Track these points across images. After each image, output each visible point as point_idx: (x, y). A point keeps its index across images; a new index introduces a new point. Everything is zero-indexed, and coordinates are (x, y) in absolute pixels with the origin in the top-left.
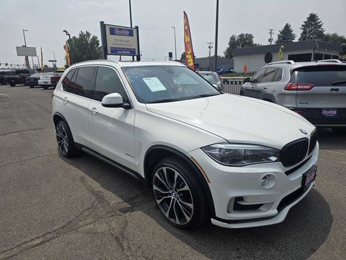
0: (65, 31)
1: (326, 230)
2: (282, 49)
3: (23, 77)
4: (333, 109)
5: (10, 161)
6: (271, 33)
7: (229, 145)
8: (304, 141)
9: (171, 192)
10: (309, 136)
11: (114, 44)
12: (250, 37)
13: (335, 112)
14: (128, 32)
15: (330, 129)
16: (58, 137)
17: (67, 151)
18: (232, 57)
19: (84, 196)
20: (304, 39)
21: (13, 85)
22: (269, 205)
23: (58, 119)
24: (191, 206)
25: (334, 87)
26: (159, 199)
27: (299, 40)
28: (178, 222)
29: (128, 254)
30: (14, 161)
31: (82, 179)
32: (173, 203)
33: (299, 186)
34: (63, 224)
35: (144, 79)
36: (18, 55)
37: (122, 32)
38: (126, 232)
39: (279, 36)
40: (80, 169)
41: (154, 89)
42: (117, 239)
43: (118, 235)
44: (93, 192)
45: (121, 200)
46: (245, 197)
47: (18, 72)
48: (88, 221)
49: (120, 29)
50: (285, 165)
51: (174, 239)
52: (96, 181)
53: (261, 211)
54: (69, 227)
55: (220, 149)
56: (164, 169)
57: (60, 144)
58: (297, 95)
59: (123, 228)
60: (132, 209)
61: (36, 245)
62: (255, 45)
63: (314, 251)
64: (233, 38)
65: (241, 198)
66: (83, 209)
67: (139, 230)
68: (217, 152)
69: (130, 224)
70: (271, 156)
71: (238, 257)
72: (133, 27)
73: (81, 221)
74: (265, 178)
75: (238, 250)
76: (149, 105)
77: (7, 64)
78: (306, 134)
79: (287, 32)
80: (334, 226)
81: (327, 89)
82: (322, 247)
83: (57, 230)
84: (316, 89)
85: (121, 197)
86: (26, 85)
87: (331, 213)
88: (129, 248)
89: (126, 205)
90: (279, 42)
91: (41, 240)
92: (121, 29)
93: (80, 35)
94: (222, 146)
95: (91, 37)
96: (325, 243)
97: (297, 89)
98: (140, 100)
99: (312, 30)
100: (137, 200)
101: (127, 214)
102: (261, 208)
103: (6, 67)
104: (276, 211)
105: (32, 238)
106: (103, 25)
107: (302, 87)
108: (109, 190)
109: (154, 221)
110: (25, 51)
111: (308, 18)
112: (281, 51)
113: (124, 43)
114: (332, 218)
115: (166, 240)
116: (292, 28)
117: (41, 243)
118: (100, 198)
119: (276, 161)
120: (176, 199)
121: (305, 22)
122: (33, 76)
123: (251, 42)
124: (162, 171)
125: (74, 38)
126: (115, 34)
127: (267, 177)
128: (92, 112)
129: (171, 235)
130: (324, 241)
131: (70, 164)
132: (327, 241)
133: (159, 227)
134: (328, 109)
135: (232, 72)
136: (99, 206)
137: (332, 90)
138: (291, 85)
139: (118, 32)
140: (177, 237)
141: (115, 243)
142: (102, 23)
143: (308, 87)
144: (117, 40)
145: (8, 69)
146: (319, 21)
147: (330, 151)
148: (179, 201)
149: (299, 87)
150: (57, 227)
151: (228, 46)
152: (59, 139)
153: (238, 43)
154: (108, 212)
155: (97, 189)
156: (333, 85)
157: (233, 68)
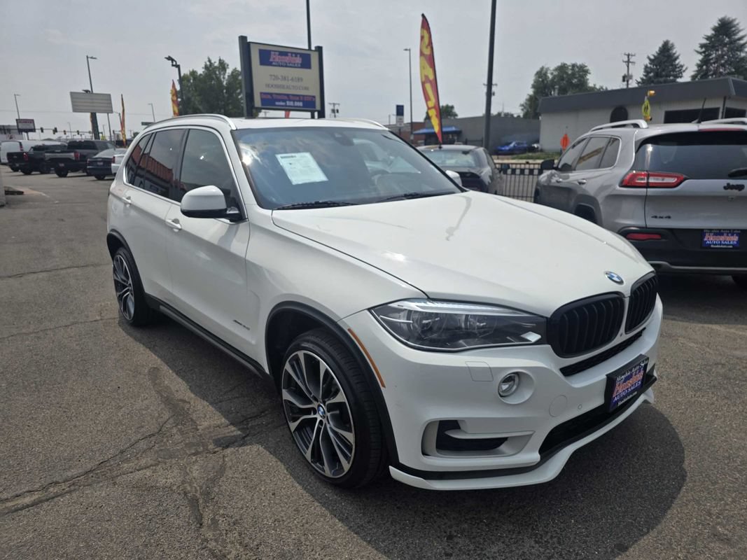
0: (169, 58)
1: (664, 503)
2: (652, 99)
3: (83, 157)
4: (731, 232)
5: (15, 331)
6: (628, 62)
7: (430, 304)
8: (612, 299)
9: (315, 405)
10: (626, 289)
11: (268, 86)
12: (582, 71)
13: (735, 238)
14: (299, 60)
15: (729, 278)
16: (116, 282)
17: (132, 311)
18: (536, 116)
19: (147, 408)
20: (705, 75)
21: (62, 174)
22: (520, 442)
23: (116, 244)
24: (350, 437)
25: (733, 182)
26: (294, 420)
27: (694, 77)
28: (328, 472)
29: (209, 535)
30: (24, 331)
31: (154, 373)
32: (319, 429)
33: (598, 401)
34: (89, 467)
35: (279, 156)
36: (75, 110)
37: (287, 59)
38: (216, 489)
39: (647, 70)
40: (155, 352)
41: (296, 179)
42: (194, 503)
43: (198, 495)
44: (169, 401)
45: (223, 420)
46: (463, 420)
47: (73, 145)
48: (143, 462)
49: (282, 54)
50: (561, 351)
51: (317, 508)
52: (183, 378)
53: (501, 454)
54: (101, 472)
55: (410, 312)
56: (301, 354)
57: (120, 298)
58: (646, 198)
59: (213, 481)
60: (241, 441)
61: (23, 508)
62: (593, 89)
63: (623, 548)
64: (541, 74)
65: (454, 424)
66: (139, 436)
67: (246, 487)
68: (402, 320)
69: (229, 473)
70: (527, 330)
71: (447, 555)
72: (313, 48)
73: (128, 460)
74: (509, 379)
75: (450, 537)
76: (279, 214)
77: (55, 131)
78: (621, 282)
79: (665, 60)
80: (685, 494)
81: (716, 185)
82: (645, 541)
83: (73, 478)
84: (690, 185)
85: (226, 414)
86: (88, 175)
87: (686, 465)
88: (214, 521)
89: (234, 431)
90: (646, 83)
91: (36, 497)
92: (284, 52)
93: (206, 67)
94: (413, 306)
95: (229, 71)
96: (653, 533)
97: (648, 186)
98: (263, 203)
99: (722, 56)
100: (258, 421)
101: (229, 451)
102: (503, 447)
103: (55, 137)
104: (536, 457)
105: (18, 492)
106: (245, 45)
107: (659, 180)
108: (204, 397)
109: (282, 467)
110: (91, 102)
111: (715, 29)
112: (646, 102)
113: (290, 83)
114: (684, 477)
115: (297, 510)
116: (677, 50)
117: (34, 504)
118: (179, 412)
119: (537, 343)
120: (325, 421)
121: (708, 38)
122: (103, 154)
123: (582, 84)
124: (297, 359)
125: (193, 73)
126: (270, 64)
127: (514, 378)
128: (171, 228)
129: (311, 499)
130: (651, 527)
131: (136, 339)
132: (659, 527)
133: (290, 480)
134: (719, 232)
135: (533, 150)
136: (175, 430)
137: (728, 187)
138: (634, 176)
139: (277, 59)
140: (323, 505)
141: (186, 511)
142: (243, 39)
143: (673, 180)
144: (276, 78)
145: (59, 139)
146: (741, 34)
147: (715, 327)
148: (330, 425)
149: (652, 180)
150: (74, 472)
151: (531, 92)
152: (119, 286)
153: (552, 85)
154: (189, 445)
155: (179, 396)
156: (732, 176)
157: (537, 142)
